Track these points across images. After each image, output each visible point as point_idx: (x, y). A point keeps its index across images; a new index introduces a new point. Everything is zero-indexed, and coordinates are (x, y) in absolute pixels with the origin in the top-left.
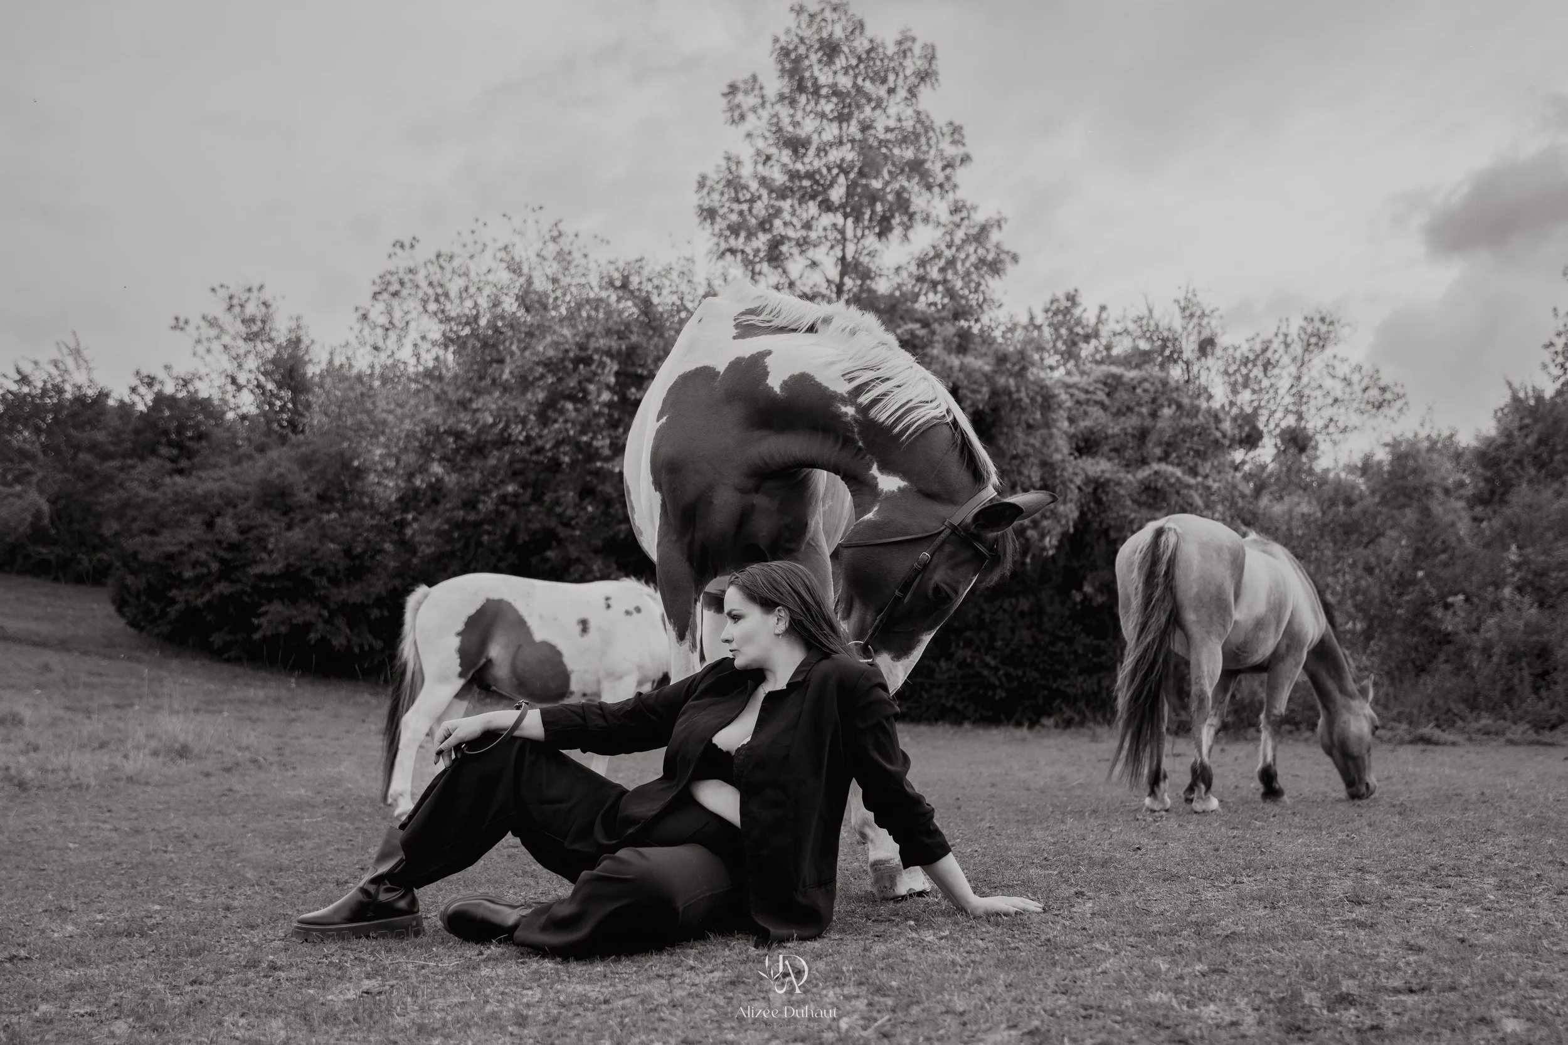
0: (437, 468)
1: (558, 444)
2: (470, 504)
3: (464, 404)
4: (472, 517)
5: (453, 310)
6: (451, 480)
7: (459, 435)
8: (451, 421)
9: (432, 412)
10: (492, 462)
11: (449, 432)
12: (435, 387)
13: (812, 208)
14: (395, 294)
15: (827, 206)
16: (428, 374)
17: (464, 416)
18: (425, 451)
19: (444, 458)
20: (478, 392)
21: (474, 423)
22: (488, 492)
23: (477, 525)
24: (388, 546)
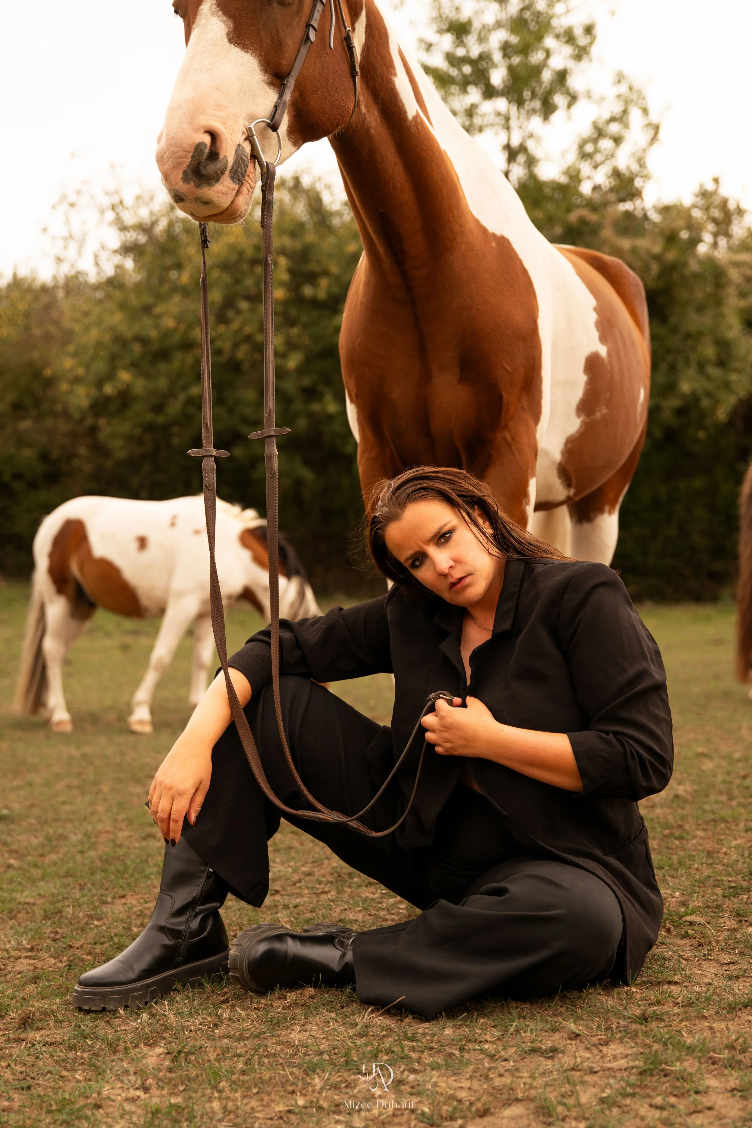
0: (125, 376)
1: (236, 345)
2: (158, 408)
3: (147, 309)
4: (161, 419)
5: (129, 219)
6: (140, 386)
7: (144, 341)
8: (136, 328)
9: (117, 318)
10: (176, 365)
11: (138, 339)
12: (118, 295)
13: (474, 95)
14: (72, 205)
15: (490, 92)
16: (111, 282)
17: (147, 321)
18: (113, 359)
19: (134, 366)
20: (160, 297)
21: (157, 327)
22: (174, 396)
23: (165, 428)
24: (83, 451)
